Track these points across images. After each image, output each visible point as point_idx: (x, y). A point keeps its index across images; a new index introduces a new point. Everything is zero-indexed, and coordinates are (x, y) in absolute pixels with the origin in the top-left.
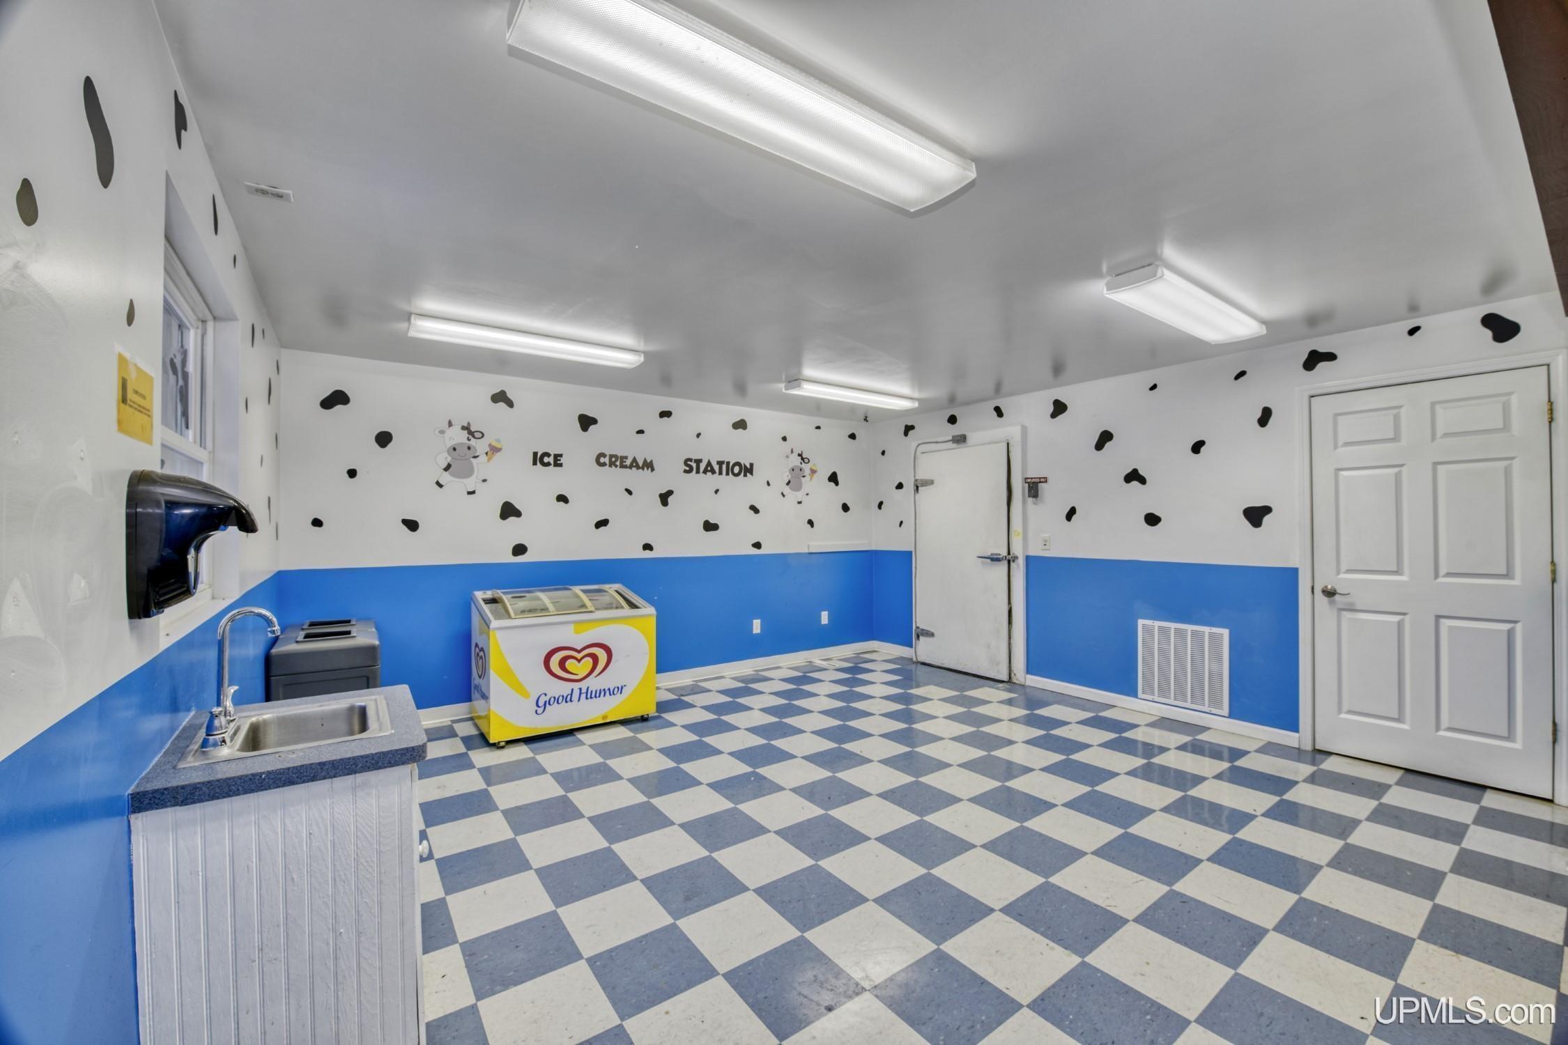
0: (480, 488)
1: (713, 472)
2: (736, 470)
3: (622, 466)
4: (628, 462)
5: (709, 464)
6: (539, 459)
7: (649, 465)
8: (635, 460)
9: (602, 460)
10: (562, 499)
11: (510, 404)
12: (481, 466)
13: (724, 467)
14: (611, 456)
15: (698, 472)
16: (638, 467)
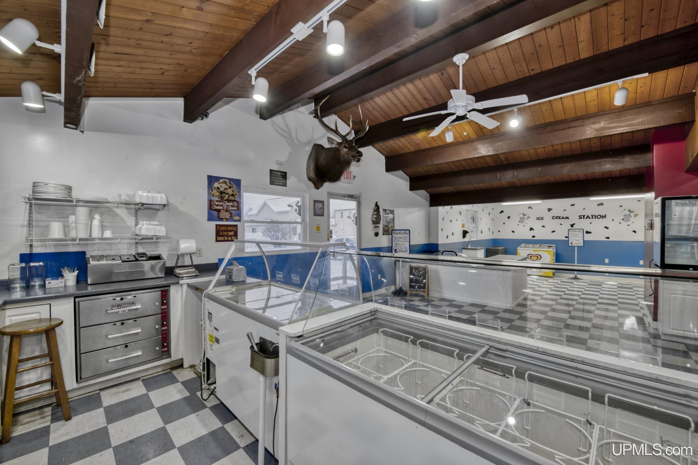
0: (526, 225)
1: (589, 218)
2: (599, 217)
3: (559, 219)
4: (561, 218)
5: (588, 216)
6: (538, 219)
7: (567, 218)
8: (563, 217)
9: (554, 218)
10: (543, 226)
11: (532, 208)
12: (526, 221)
13: (594, 217)
14: (556, 217)
15: (584, 218)
16: (564, 218)
